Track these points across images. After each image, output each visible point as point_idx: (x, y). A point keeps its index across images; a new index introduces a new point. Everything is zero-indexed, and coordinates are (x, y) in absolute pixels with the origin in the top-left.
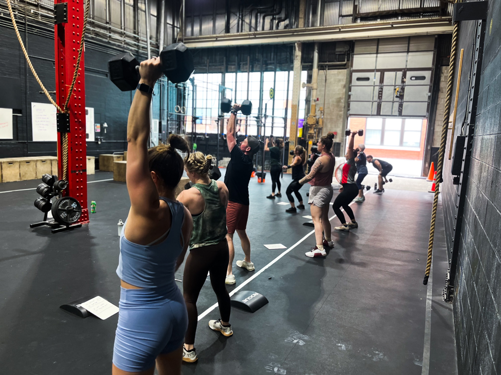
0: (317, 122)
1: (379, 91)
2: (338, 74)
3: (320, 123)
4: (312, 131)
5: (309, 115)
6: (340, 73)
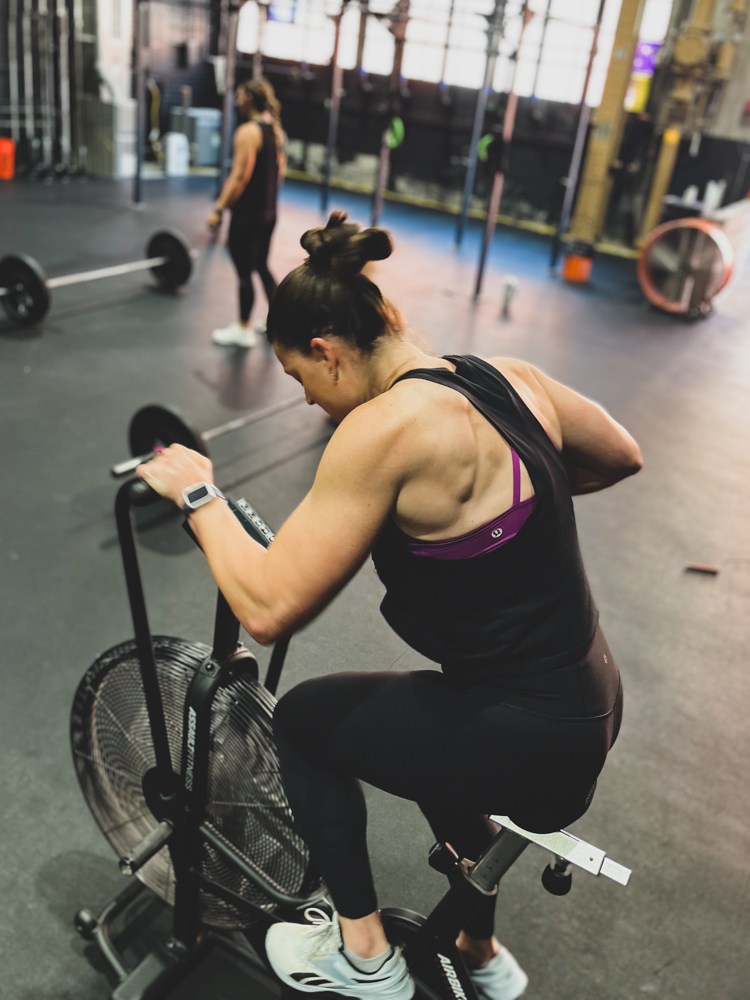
0: (713, 58)
3: (725, 62)
4: (685, 93)
5: (685, 25)
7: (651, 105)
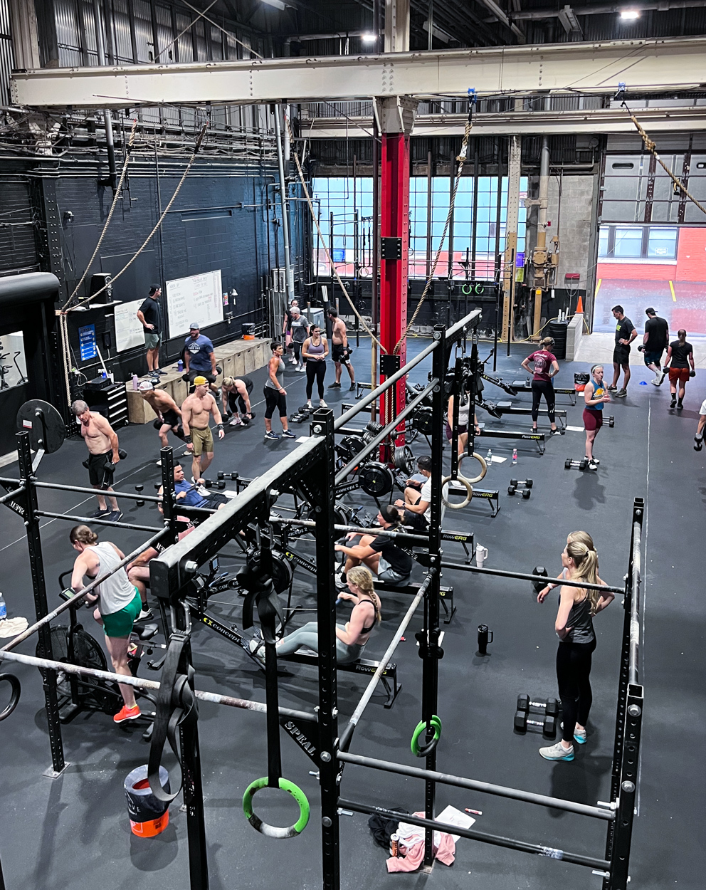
0: (550, 260)
1: (649, 185)
2: (580, 183)
4: (540, 274)
6: (582, 180)
7: (526, 280)
